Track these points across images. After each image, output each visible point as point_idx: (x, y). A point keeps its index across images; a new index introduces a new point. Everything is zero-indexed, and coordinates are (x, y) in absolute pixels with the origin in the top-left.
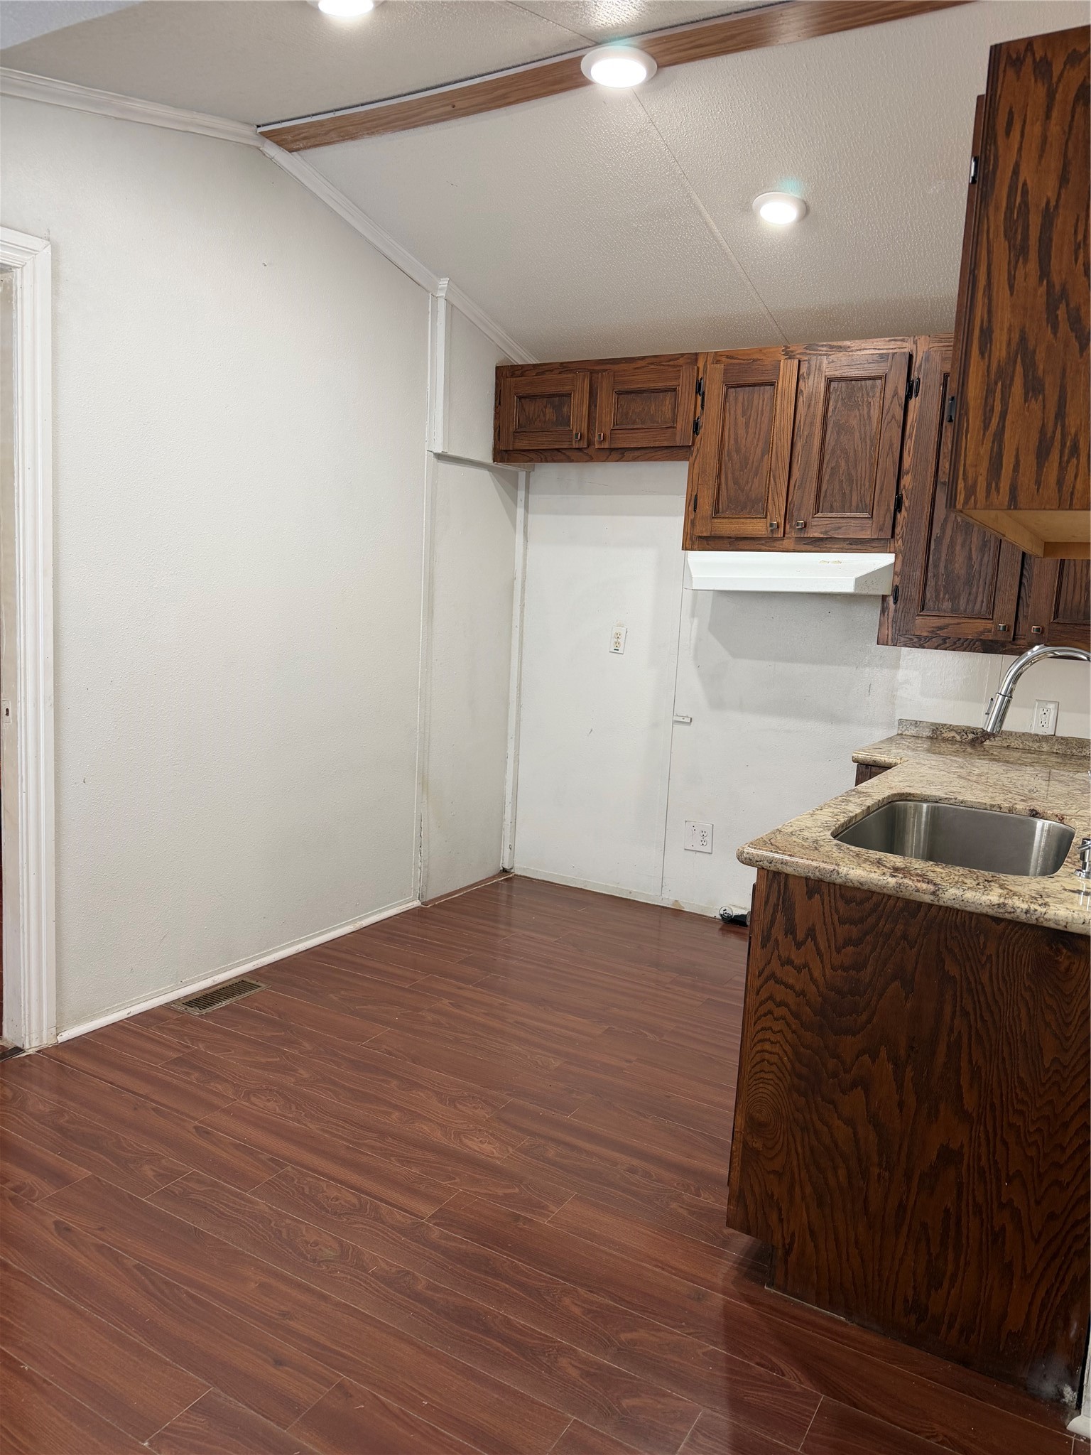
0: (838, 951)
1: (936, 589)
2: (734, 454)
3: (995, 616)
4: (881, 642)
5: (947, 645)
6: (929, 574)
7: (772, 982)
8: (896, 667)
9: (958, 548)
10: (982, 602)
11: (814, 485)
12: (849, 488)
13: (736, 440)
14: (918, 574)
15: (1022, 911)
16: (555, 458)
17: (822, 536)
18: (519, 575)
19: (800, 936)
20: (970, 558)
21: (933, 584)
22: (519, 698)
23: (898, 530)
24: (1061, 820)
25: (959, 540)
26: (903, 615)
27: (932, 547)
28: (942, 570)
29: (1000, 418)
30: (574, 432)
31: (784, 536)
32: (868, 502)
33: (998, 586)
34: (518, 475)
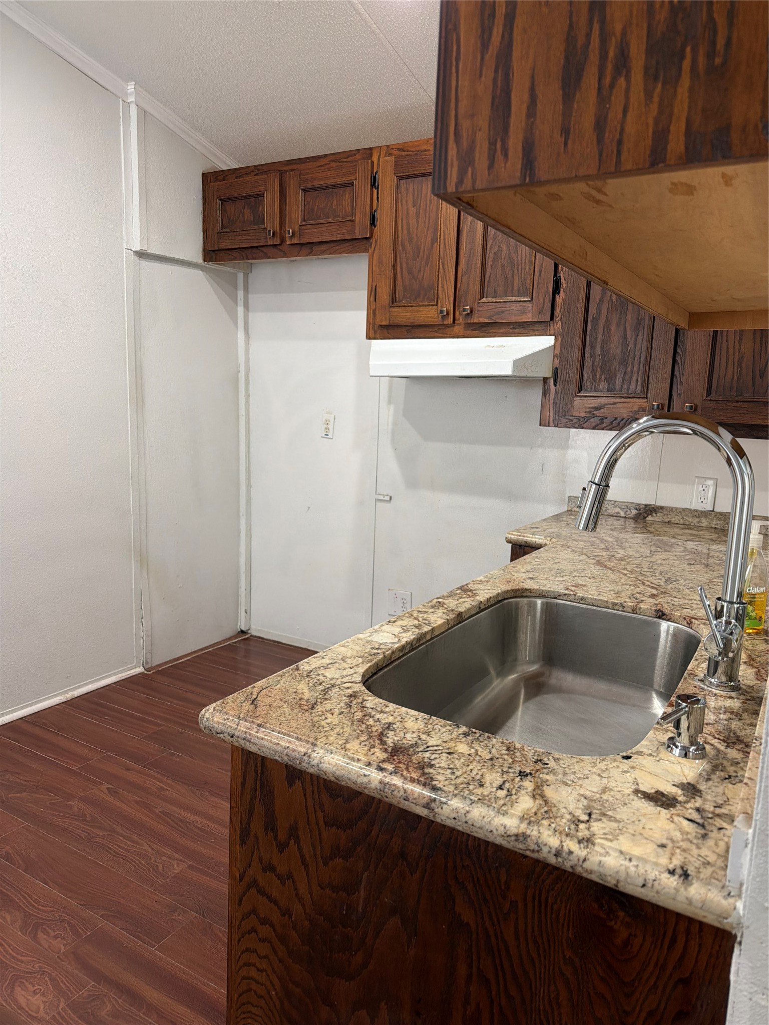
0: (325, 864)
1: (593, 370)
2: (407, 244)
3: (649, 395)
4: (543, 423)
5: (604, 425)
6: (586, 355)
7: (253, 891)
8: (565, 446)
9: (613, 328)
10: (637, 381)
11: (479, 270)
12: (511, 272)
13: (408, 230)
14: (576, 355)
15: (550, 852)
16: (254, 256)
17: (487, 321)
18: (242, 369)
19: (282, 837)
20: (625, 338)
21: (590, 364)
22: (248, 478)
23: (557, 312)
24: (690, 625)
25: (615, 321)
26: (562, 396)
27: (589, 328)
28: (598, 351)
29: (505, 26)
30: (268, 229)
31: (454, 322)
32: (528, 286)
33: (652, 364)
34: (237, 277)
